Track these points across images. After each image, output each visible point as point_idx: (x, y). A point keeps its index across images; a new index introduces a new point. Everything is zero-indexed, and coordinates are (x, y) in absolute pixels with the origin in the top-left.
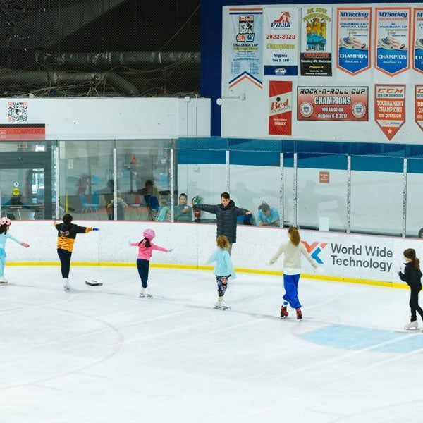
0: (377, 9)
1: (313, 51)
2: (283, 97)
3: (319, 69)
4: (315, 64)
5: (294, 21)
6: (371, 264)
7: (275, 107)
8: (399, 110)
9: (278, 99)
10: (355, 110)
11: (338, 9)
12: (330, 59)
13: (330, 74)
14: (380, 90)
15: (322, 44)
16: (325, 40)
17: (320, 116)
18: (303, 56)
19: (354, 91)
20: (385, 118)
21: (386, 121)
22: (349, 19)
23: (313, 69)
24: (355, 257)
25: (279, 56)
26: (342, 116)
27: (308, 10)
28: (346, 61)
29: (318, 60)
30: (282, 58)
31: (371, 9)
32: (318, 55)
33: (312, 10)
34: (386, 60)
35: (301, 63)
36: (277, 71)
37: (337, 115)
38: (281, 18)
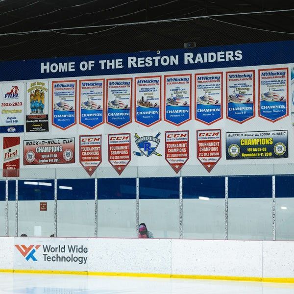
0: (80, 81)
1: (35, 114)
2: (13, 148)
3: (39, 127)
4: (37, 123)
5: (21, 92)
6: (72, 259)
7: (7, 156)
8: (97, 153)
9: (10, 150)
10: (66, 155)
11: (53, 82)
12: (47, 119)
13: (47, 130)
14: (83, 139)
15: (42, 109)
16: (44, 105)
17: (40, 161)
18: (28, 118)
19: (64, 142)
20: (87, 160)
21: (88, 162)
22: (60, 89)
23: (34, 127)
24: (61, 254)
25: (11, 118)
26: (56, 160)
27: (32, 84)
28: (59, 120)
29: (38, 120)
30: (12, 120)
31: (76, 81)
32: (38, 116)
33: (34, 84)
34: (88, 117)
35: (27, 123)
36: (9, 130)
37: (52, 160)
38: (12, 91)
